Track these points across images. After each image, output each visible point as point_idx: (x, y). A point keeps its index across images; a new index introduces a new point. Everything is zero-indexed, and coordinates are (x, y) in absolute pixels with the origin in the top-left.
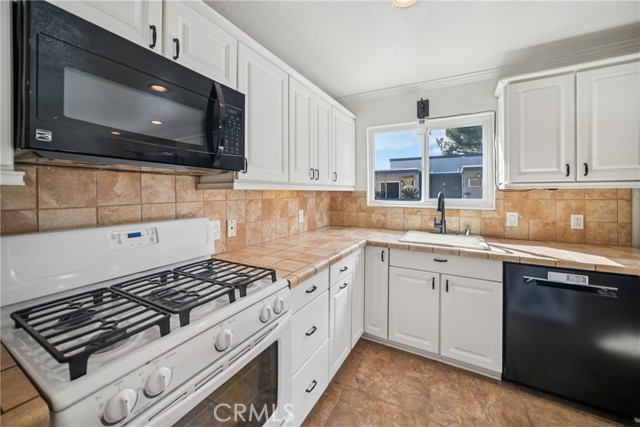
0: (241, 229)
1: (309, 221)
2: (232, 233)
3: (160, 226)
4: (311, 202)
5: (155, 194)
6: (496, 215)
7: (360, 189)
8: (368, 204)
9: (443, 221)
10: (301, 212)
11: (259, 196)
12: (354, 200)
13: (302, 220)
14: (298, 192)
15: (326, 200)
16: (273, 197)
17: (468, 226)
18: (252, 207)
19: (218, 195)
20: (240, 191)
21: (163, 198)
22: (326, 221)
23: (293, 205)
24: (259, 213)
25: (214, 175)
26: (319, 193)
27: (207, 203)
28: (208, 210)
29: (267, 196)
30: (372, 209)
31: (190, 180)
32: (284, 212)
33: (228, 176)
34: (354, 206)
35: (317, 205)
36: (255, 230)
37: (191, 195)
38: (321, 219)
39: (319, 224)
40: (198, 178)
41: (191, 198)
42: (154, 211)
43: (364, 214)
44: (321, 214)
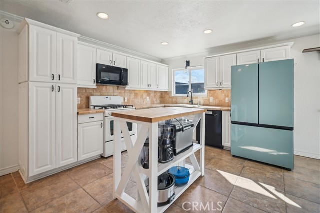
0: (129, 100)
1: (151, 101)
2: (126, 101)
3: (111, 97)
4: (152, 95)
5: (110, 90)
6: (207, 98)
7: (170, 90)
8: (173, 95)
9: (192, 101)
10: (148, 97)
11: (134, 92)
12: (168, 94)
13: (148, 100)
14: (147, 91)
15: (159, 94)
16: (138, 92)
17: (200, 102)
18: (132, 95)
19: (123, 91)
20: (128, 90)
21: (111, 91)
22: (159, 101)
23: (145, 95)
24: (134, 97)
25: (121, 86)
26: (156, 92)
27: (120, 93)
28: (121, 94)
29: (136, 92)
30: (174, 97)
31: (116, 87)
32: (142, 97)
33: (124, 86)
34: (168, 96)
35: (155, 96)
36: (132, 101)
37: (117, 91)
38: (157, 101)
39: (156, 102)
40: (118, 87)
41: (117, 92)
42: (110, 94)
43: (170, 99)
44: (157, 99)
